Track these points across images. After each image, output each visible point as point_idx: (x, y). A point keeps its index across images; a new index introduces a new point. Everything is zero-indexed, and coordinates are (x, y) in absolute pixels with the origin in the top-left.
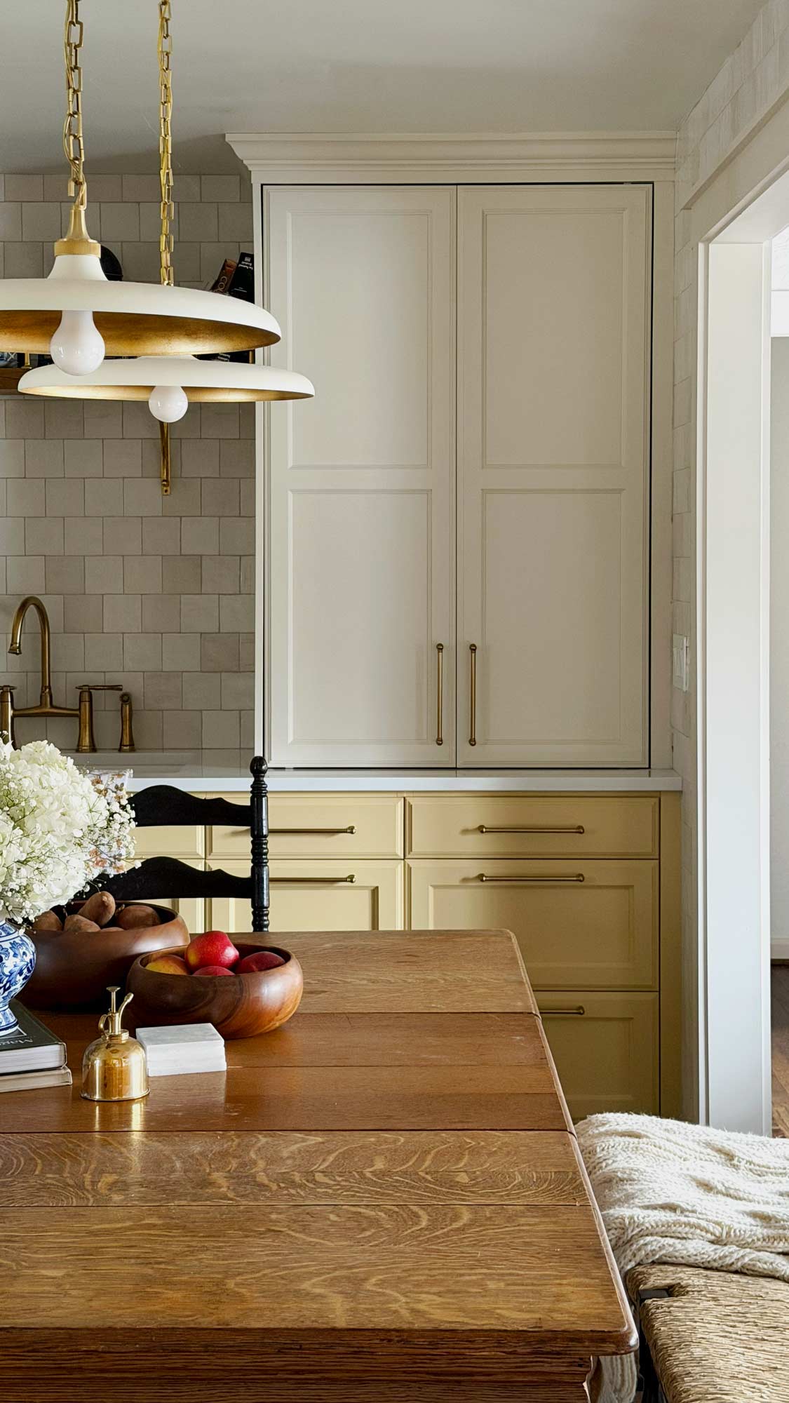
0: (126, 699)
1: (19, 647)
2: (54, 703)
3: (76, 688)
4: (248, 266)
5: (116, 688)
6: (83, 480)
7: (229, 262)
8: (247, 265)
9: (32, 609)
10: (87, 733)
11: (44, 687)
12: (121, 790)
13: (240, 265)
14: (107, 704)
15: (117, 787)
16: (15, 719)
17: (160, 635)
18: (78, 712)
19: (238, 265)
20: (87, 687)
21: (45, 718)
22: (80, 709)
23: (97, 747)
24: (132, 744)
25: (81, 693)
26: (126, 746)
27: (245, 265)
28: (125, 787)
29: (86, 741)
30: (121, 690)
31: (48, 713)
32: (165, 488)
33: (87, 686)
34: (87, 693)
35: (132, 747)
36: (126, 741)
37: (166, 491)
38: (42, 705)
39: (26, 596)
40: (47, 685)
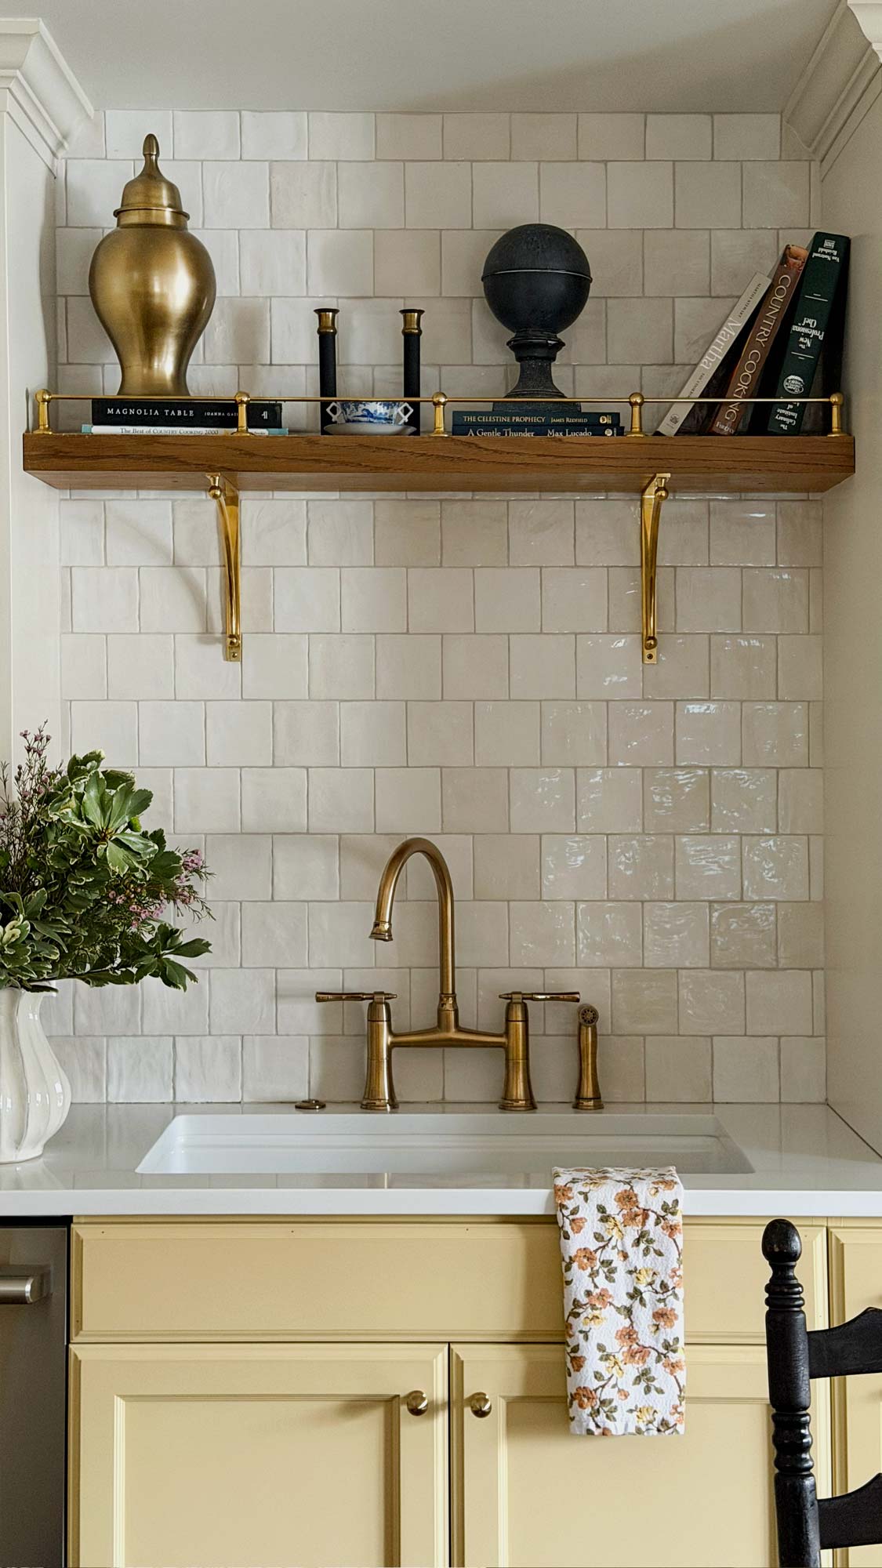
0: (588, 1017)
1: (389, 931)
2: (461, 1024)
3: (500, 997)
4: (832, 255)
5: (572, 997)
6: (506, 637)
7: (794, 249)
8: (828, 254)
9: (417, 862)
10: (521, 1076)
11: (443, 995)
12: (673, 1214)
13: (815, 255)
14: (552, 1024)
15: (665, 1207)
16: (394, 1051)
17: (640, 904)
18: (503, 1040)
19: (811, 254)
20: (520, 996)
21: (441, 1049)
22: (507, 1033)
23: (537, 1098)
24: (597, 1097)
25: (509, 1004)
26: (589, 1099)
27: (824, 253)
28: (679, 1208)
29: (519, 1091)
30: (578, 1000)
31: (451, 1040)
32: (647, 652)
33: (520, 993)
34: (516, 1002)
35: (598, 1103)
36: (588, 1091)
37: (650, 657)
38: (441, 1024)
39: (410, 837)
40: (450, 992)
